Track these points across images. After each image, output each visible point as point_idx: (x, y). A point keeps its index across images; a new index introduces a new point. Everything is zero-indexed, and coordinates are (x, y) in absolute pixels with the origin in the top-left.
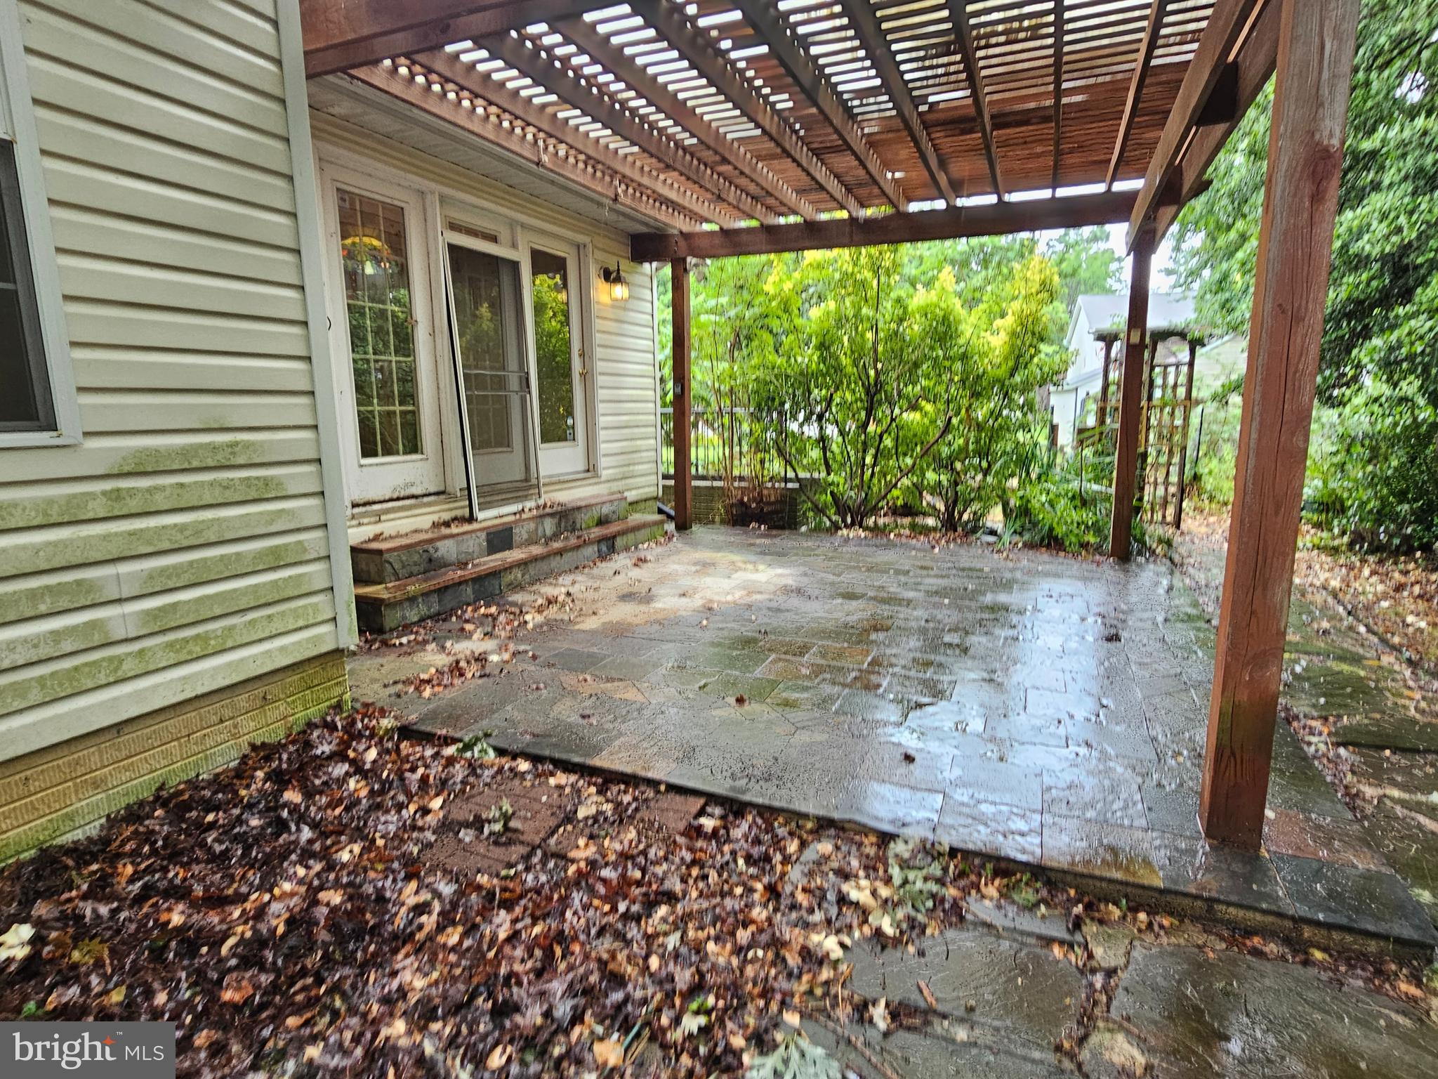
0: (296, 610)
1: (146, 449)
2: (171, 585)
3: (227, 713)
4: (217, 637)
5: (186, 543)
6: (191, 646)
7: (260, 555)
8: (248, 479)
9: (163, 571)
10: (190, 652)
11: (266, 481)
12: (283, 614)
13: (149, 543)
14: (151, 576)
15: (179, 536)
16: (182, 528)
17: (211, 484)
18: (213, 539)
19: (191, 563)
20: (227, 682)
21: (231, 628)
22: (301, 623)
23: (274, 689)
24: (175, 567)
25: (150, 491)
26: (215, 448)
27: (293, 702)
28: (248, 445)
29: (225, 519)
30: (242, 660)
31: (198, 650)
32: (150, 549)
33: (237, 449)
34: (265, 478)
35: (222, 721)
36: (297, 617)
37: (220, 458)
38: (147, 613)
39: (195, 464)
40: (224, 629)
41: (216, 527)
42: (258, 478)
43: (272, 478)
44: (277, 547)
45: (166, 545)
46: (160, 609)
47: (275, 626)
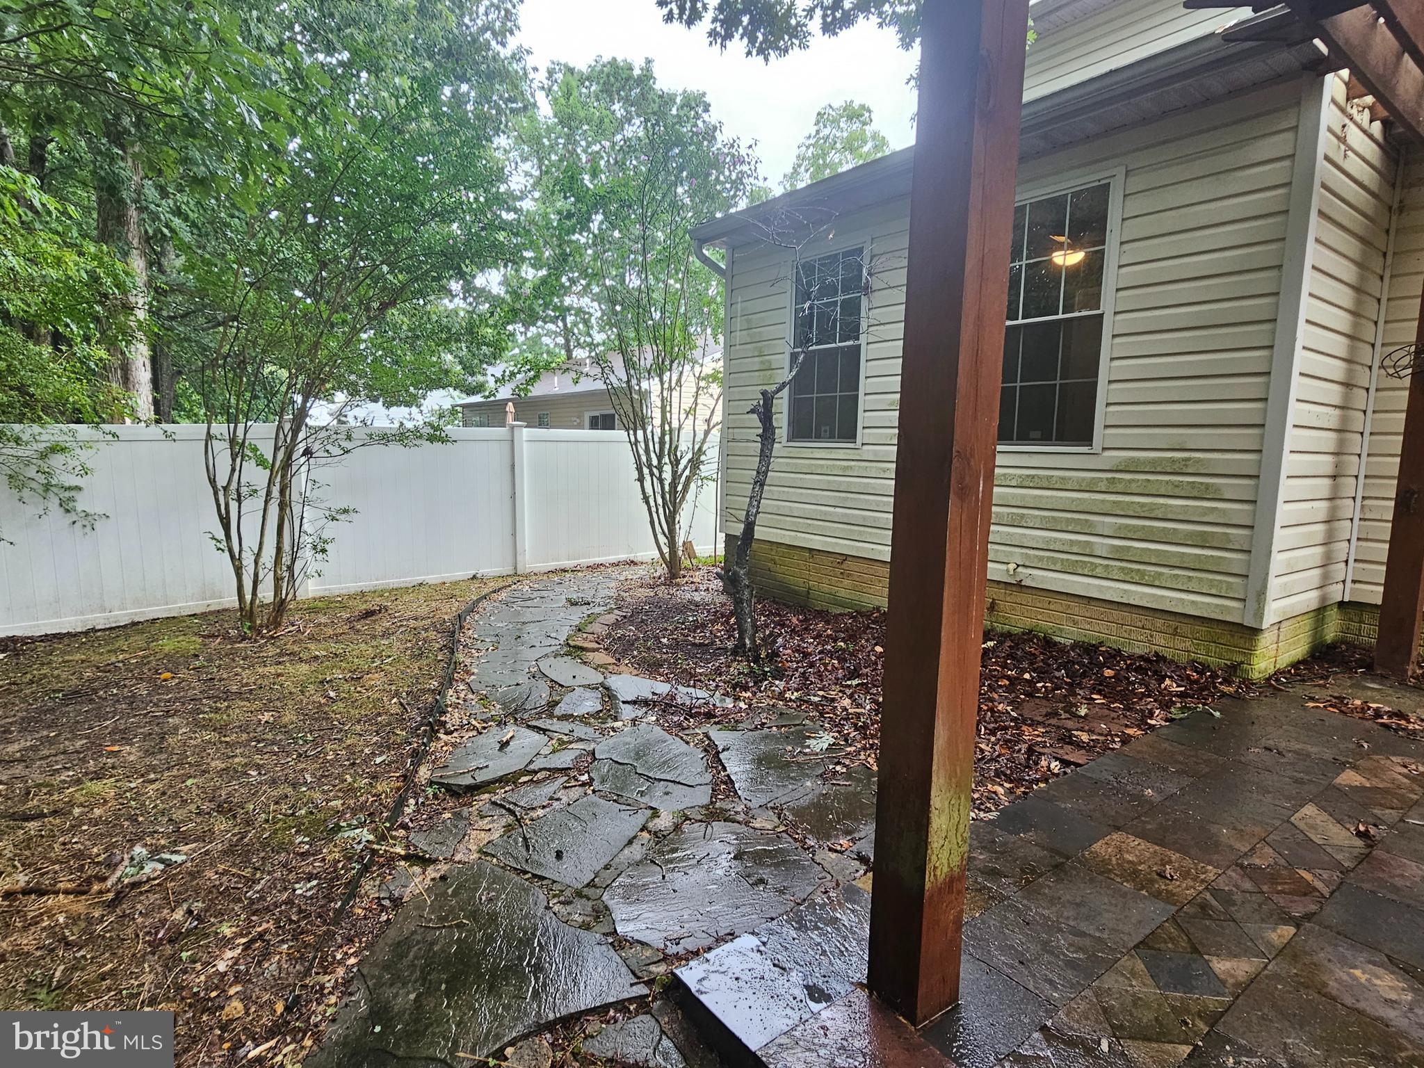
0: (1211, 580)
1: (1133, 458)
2: (1129, 535)
3: (1148, 625)
4: (1150, 576)
5: (1142, 514)
6: (1133, 574)
7: (1191, 534)
8: (1193, 482)
9: (1127, 526)
10: (1132, 578)
11: (1207, 486)
12: (1201, 579)
13: (1122, 509)
14: (1120, 527)
15: (1139, 510)
16: (1142, 505)
17: (1167, 482)
18: (1160, 516)
19: (1144, 527)
20: (1149, 605)
21: (1161, 574)
22: (1213, 591)
23: (1185, 629)
24: (1134, 526)
25: (1130, 481)
26: (1173, 461)
27: (1198, 644)
28: (1198, 461)
29: (1171, 506)
30: (1163, 596)
31: (1137, 579)
32: (1122, 513)
33: (1188, 463)
34: (1207, 484)
35: (1143, 628)
36: (1211, 587)
37: (1176, 467)
38: (1114, 546)
39: (1159, 469)
40: (1156, 572)
41: (1163, 510)
42: (1202, 483)
43: (1213, 484)
44: (1205, 532)
45: (1131, 513)
46: (1120, 547)
47: (1193, 586)
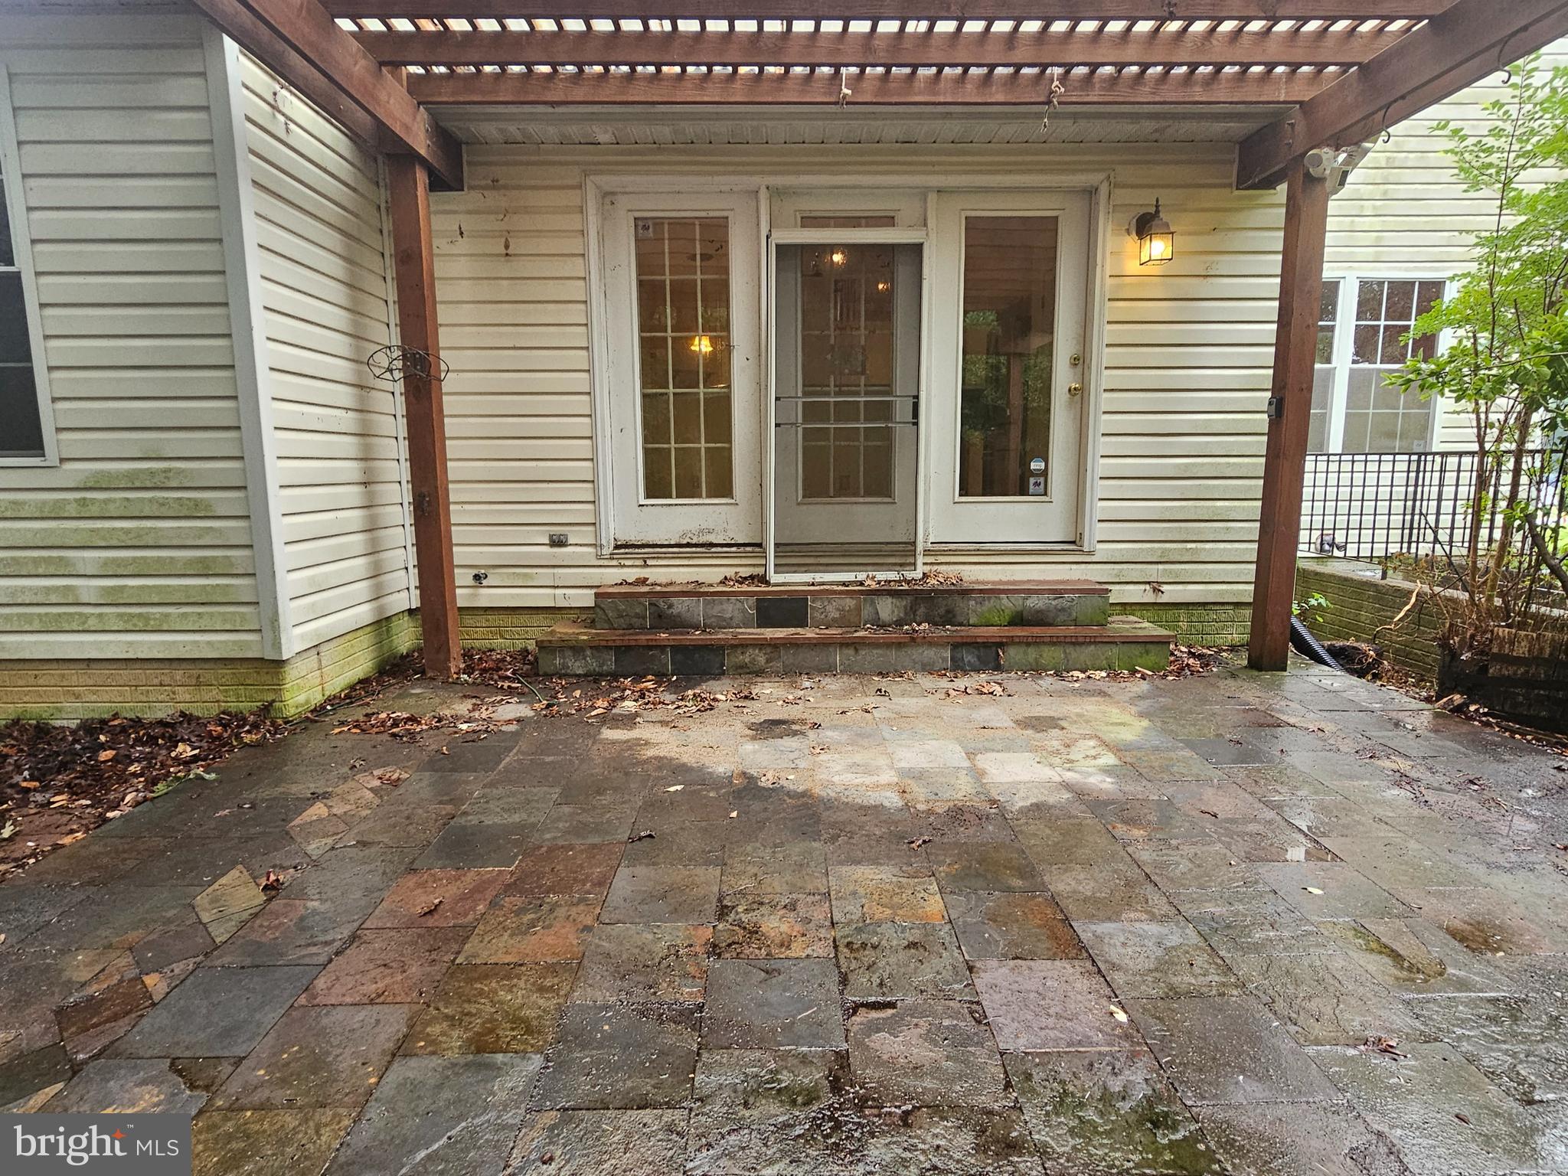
0: (224, 614)
1: (102, 471)
2: (120, 572)
3: (167, 680)
4: (155, 619)
5: (130, 543)
6: (135, 620)
7: (191, 562)
8: (180, 499)
9: (114, 560)
10: (135, 625)
11: (197, 503)
12: (212, 615)
13: (104, 538)
14: (106, 562)
15: (123, 537)
16: (127, 531)
17: (150, 500)
18: (151, 543)
19: (135, 559)
20: (161, 656)
21: (167, 615)
22: (228, 627)
23: (208, 675)
24: (123, 559)
25: (106, 501)
26: (152, 473)
27: (226, 691)
28: (180, 471)
29: (161, 529)
30: (174, 642)
31: (141, 625)
32: (103, 544)
33: (169, 475)
34: (195, 500)
35: (161, 685)
36: (225, 621)
37: (157, 481)
38: (103, 588)
39: (138, 484)
40: (162, 614)
41: (152, 535)
42: (189, 499)
43: (202, 500)
44: (206, 558)
45: (115, 543)
46: (112, 588)
47: (203, 624)
